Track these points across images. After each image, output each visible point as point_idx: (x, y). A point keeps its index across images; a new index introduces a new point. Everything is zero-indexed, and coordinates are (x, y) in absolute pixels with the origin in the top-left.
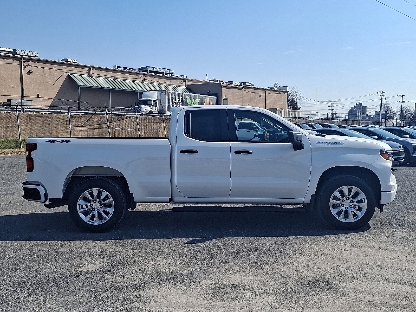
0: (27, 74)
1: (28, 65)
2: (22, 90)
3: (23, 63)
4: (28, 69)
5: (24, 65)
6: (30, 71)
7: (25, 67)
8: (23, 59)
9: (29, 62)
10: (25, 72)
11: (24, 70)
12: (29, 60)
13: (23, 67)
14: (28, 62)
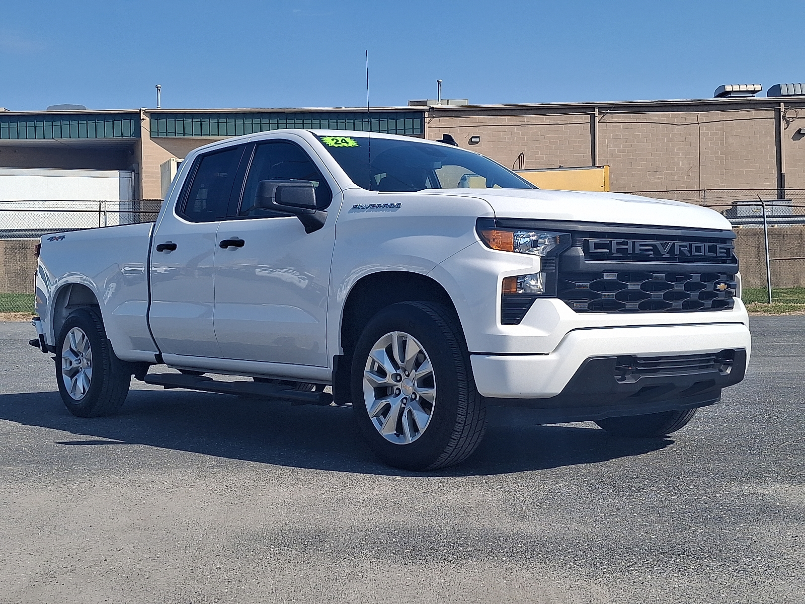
0: (794, 138)
1: (794, 118)
2: (781, 178)
3: (782, 114)
4: (795, 125)
5: (784, 118)
6: (800, 129)
7: (788, 123)
8: (782, 104)
9: (798, 110)
10: (787, 134)
11: (785, 129)
12: (798, 104)
13: (783, 123)
14: (796, 110)
